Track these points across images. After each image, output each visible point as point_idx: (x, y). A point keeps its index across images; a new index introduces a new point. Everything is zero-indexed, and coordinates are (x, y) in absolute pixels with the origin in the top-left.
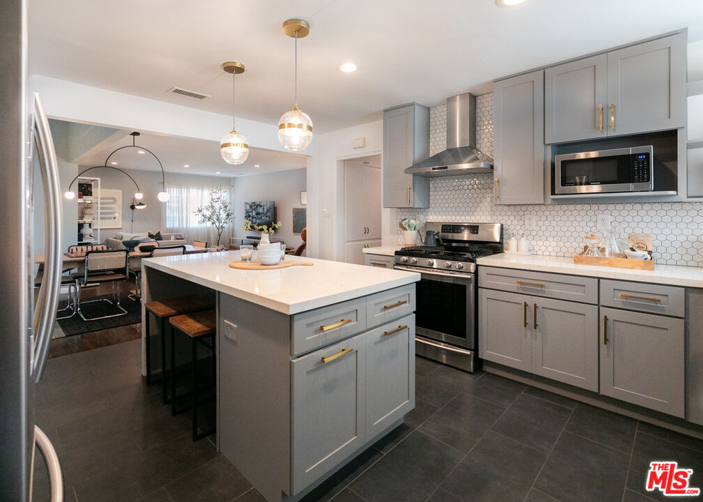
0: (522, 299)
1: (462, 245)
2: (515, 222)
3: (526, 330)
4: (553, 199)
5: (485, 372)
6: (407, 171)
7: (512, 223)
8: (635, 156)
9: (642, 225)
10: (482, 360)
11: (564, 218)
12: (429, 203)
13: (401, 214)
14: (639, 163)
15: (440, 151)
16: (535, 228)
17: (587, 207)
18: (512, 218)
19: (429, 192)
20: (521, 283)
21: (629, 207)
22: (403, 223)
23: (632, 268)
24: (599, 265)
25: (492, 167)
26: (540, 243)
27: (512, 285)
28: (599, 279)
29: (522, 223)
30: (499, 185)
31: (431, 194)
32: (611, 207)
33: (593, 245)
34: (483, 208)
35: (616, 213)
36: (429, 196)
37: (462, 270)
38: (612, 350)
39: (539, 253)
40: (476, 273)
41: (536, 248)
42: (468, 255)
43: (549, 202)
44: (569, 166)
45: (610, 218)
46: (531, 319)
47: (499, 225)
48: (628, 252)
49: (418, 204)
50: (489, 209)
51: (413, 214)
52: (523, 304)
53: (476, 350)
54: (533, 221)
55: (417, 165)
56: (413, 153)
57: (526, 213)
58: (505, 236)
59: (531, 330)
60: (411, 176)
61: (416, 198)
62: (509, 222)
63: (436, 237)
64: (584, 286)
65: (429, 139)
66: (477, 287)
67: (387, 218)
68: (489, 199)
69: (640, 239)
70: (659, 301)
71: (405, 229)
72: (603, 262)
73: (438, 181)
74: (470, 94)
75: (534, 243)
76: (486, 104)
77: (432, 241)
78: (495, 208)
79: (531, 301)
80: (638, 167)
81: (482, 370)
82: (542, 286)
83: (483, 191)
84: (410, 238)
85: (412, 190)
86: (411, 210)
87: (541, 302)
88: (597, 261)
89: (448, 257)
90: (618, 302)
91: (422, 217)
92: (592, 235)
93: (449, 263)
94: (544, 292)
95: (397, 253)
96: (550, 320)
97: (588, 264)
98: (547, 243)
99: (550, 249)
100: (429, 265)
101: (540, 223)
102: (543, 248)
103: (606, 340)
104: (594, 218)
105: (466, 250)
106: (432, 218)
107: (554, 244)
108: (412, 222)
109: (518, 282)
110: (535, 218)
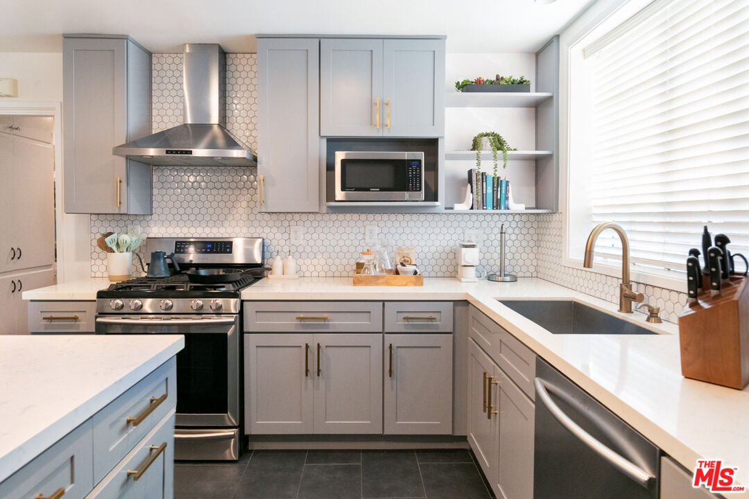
0: (302, 340)
1: (215, 272)
2: (278, 236)
3: (307, 379)
4: (330, 207)
5: (251, 451)
6: (117, 151)
7: (274, 236)
8: (410, 161)
9: (404, 237)
10: (248, 436)
11: (334, 230)
12: (152, 207)
13: (98, 223)
14: (412, 170)
15: (170, 126)
16: (302, 242)
17: (356, 216)
18: (274, 230)
19: (151, 188)
20: (301, 319)
21: (393, 217)
22: (107, 240)
23: (406, 285)
24: (377, 284)
25: (255, 159)
26: (308, 262)
27: (289, 322)
28: (384, 301)
29: (286, 236)
30: (264, 185)
31: (155, 191)
32: (378, 217)
33: (369, 261)
34: (237, 217)
35: (382, 224)
36: (152, 195)
37: (220, 312)
38: (395, 382)
39: (307, 274)
40: (241, 313)
41: (304, 268)
42: (229, 288)
43: (324, 209)
44: (348, 167)
45: (377, 230)
46: (313, 365)
47: (261, 240)
48: (399, 266)
49: (135, 208)
50: (244, 217)
51: (122, 224)
52: (304, 347)
53: (241, 426)
54: (301, 234)
55: (133, 143)
56: (128, 122)
57: (292, 223)
58: (267, 255)
59: (313, 379)
60: (123, 160)
61: (132, 197)
62: (271, 236)
63: (169, 261)
64: (370, 312)
65: (150, 103)
66: (242, 333)
67: (70, 231)
68: (244, 204)
69: (406, 252)
70: (435, 319)
71: (112, 251)
72: (380, 281)
73: (167, 172)
74: (220, 46)
75: (301, 261)
76: (240, 68)
77: (163, 269)
78: (252, 217)
79: (312, 340)
80: (412, 174)
81: (248, 450)
82: (325, 319)
83: (237, 192)
84: (120, 266)
85: (124, 184)
86: (122, 217)
87: (324, 340)
88: (374, 280)
89: (198, 293)
90: (400, 325)
91: (139, 229)
92: (368, 250)
93: (200, 302)
94: (327, 326)
95: (101, 295)
96: (335, 361)
97: (367, 284)
98: (315, 262)
99: (319, 268)
100: (166, 309)
101: (308, 236)
102: (311, 268)
103: (391, 371)
104: (362, 230)
105: (222, 280)
106: (156, 231)
107: (323, 262)
108: (125, 238)
109: (297, 318)
110: (301, 230)
